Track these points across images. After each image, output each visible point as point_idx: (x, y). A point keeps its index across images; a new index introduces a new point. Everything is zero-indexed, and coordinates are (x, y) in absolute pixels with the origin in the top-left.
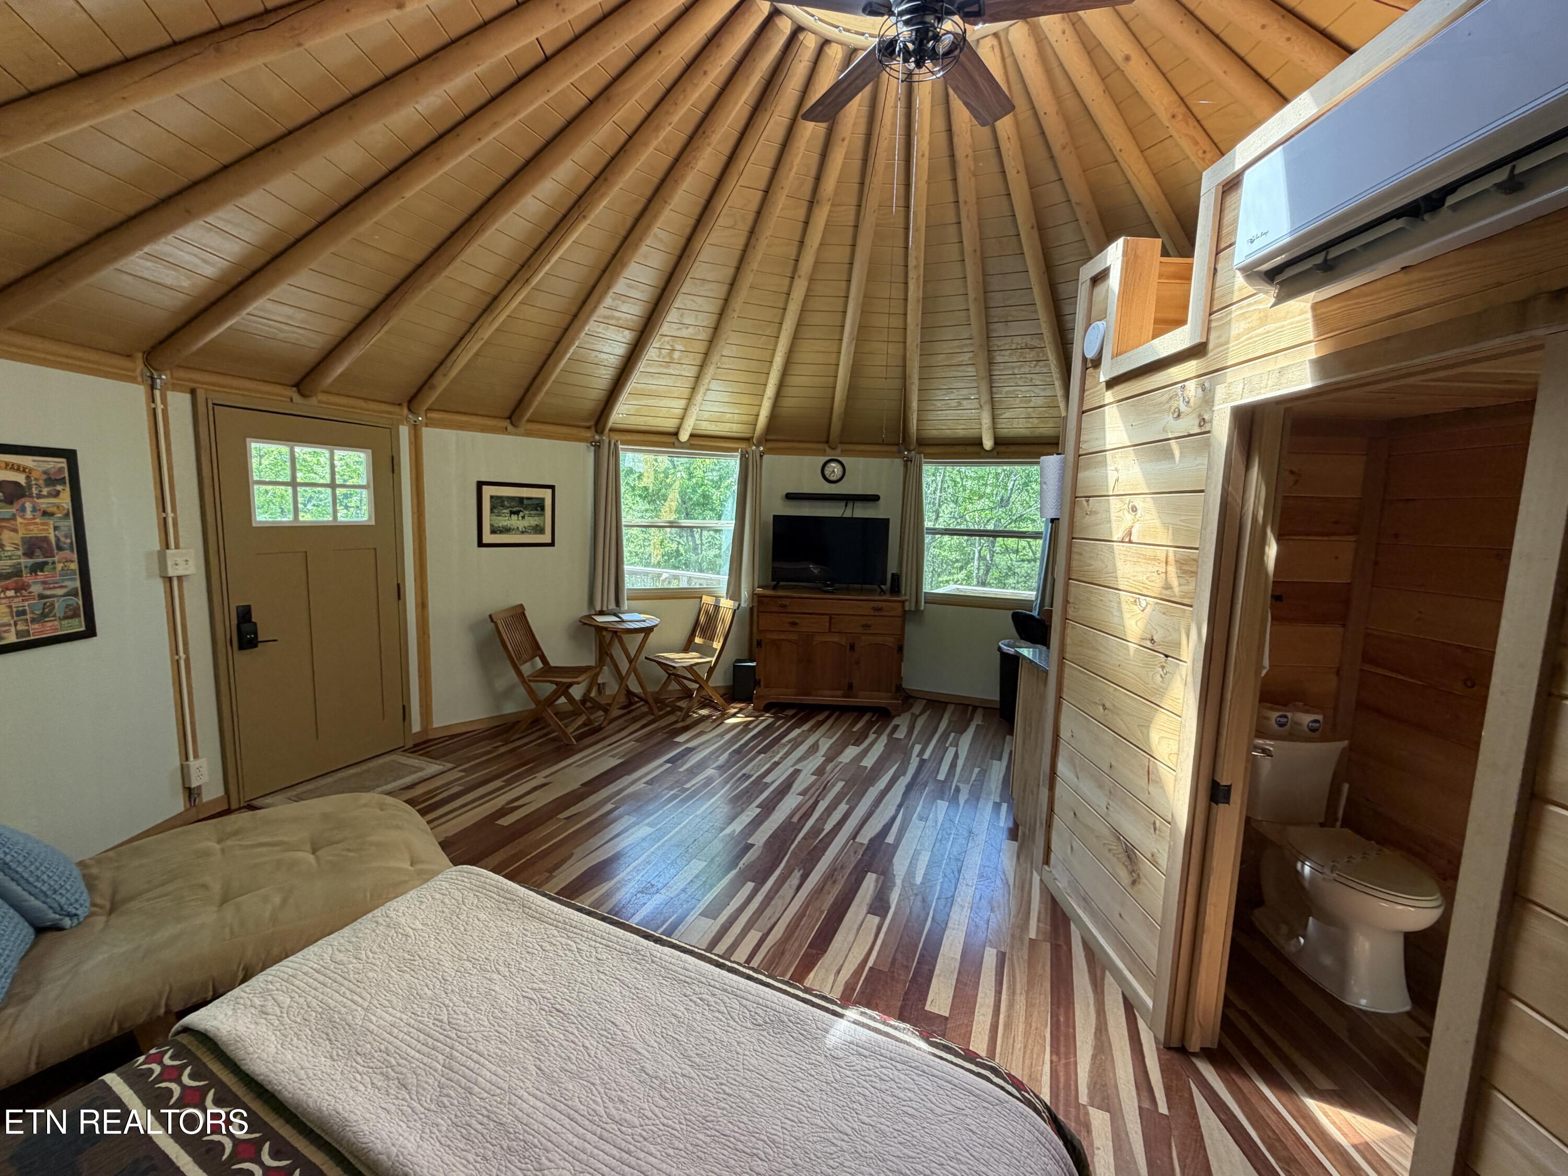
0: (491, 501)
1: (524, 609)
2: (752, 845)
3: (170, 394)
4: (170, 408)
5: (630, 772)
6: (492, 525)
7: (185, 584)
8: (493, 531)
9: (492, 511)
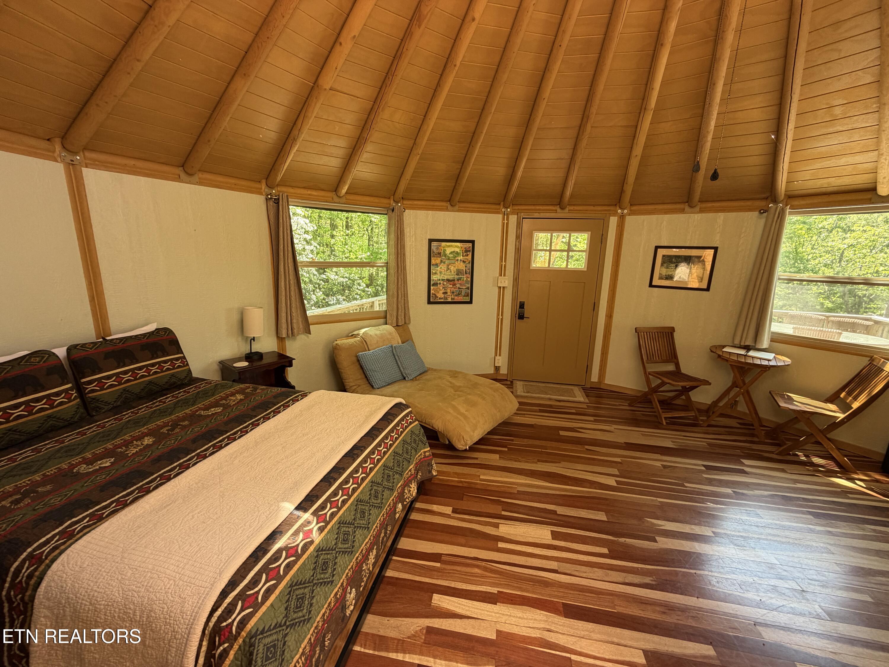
0: (662, 259)
1: (674, 331)
2: (656, 541)
3: (510, 216)
4: (509, 222)
5: (662, 454)
6: (660, 274)
7: (505, 290)
8: (661, 278)
9: (662, 265)
